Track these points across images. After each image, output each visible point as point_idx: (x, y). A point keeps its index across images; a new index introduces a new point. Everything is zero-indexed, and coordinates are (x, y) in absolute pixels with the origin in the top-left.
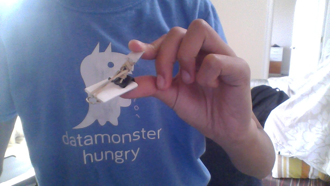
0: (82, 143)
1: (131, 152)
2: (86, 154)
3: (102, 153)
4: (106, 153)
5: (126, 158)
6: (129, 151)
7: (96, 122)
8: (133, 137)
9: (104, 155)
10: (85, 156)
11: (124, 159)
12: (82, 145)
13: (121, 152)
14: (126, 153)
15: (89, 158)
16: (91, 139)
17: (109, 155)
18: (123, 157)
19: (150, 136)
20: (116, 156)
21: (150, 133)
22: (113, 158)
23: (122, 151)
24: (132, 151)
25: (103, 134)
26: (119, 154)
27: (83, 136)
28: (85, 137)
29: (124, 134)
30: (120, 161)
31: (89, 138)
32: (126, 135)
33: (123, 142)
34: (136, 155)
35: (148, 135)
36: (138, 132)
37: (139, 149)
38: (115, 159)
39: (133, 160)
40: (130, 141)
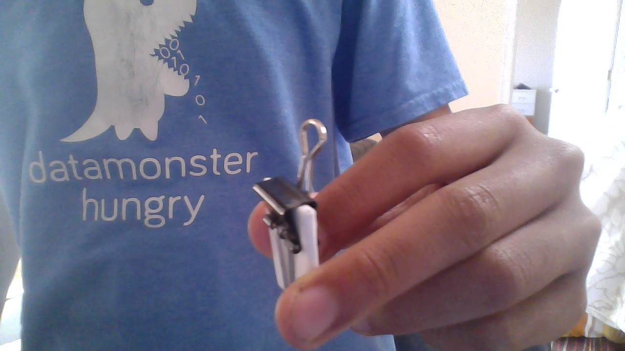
0: (81, 174)
1: (182, 201)
2: (88, 198)
3: (116, 201)
4: (125, 202)
5: (171, 216)
6: (179, 198)
7: (112, 130)
8: (189, 168)
9: (121, 207)
10: (85, 202)
11: (166, 217)
12: (80, 178)
13: (160, 200)
14: (172, 201)
15: (91, 207)
16: (97, 168)
17: (131, 208)
18: (164, 212)
19: (232, 168)
20: (148, 210)
21: (231, 160)
22: (139, 217)
23: (163, 197)
24: (186, 198)
25: (119, 159)
26: (154, 205)
27: (79, 158)
28: (85, 162)
29: (170, 157)
30: (157, 221)
31: (93, 165)
32: (174, 159)
33: (168, 176)
34: (194, 213)
35: (227, 164)
36: (204, 158)
37: (202, 198)
38: (143, 217)
39: (186, 224)
40: (183, 174)
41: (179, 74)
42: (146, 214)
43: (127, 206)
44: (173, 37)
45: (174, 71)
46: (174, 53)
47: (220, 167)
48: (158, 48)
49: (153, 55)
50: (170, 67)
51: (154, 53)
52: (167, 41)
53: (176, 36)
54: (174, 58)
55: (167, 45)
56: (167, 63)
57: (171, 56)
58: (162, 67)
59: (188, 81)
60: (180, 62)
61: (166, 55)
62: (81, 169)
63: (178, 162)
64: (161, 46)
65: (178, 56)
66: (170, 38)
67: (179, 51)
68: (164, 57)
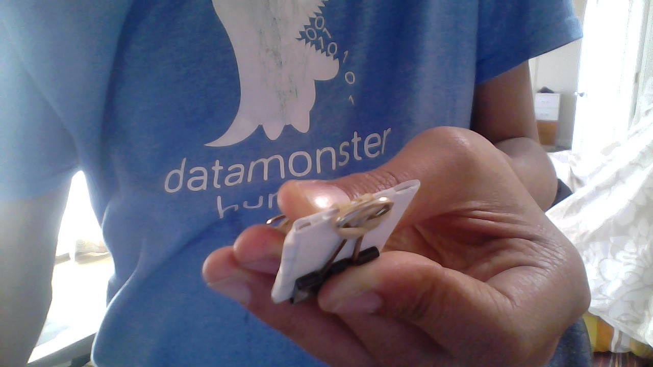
0: (221, 181)
2: (224, 206)
3: (261, 197)
4: (271, 196)
7: (260, 132)
8: (338, 158)
10: (222, 211)
12: (219, 187)
16: (241, 173)
19: (371, 151)
21: (371, 141)
27: (225, 163)
29: (320, 149)
31: (238, 170)
32: (324, 150)
33: (319, 171)
35: (367, 147)
36: (348, 144)
40: (334, 168)
41: (328, 55)
44: (317, 14)
45: (322, 52)
46: (320, 33)
48: (304, 30)
49: (299, 39)
50: (317, 49)
51: (300, 37)
52: (312, 20)
53: (321, 12)
54: (321, 38)
55: (312, 26)
56: (314, 46)
57: (318, 37)
58: (310, 49)
59: (337, 60)
60: (327, 42)
61: (313, 37)
63: (330, 153)
64: (306, 27)
65: (324, 35)
66: (315, 16)
67: (325, 30)
68: (312, 39)
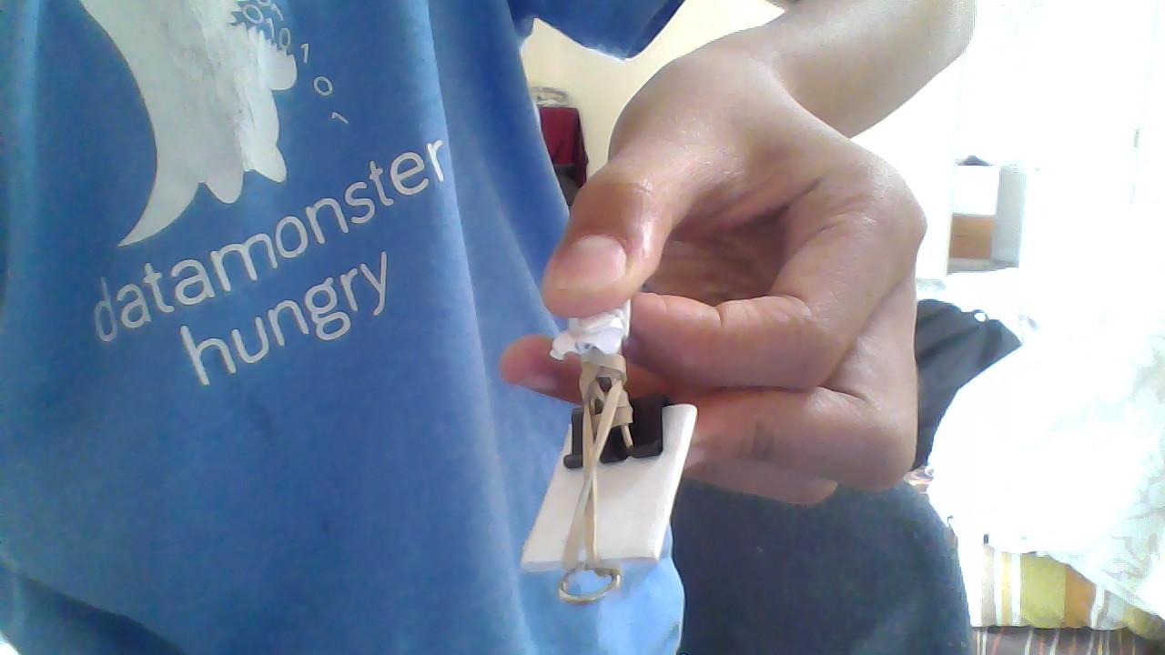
0: (169, 298)
1: (361, 275)
2: (197, 343)
3: (258, 322)
4: (273, 315)
5: (354, 307)
6: (354, 272)
7: (204, 195)
8: (349, 212)
9: (269, 330)
10: (195, 353)
11: (348, 311)
12: (169, 309)
13: (327, 286)
14: (346, 281)
15: (213, 359)
16: (202, 276)
17: (287, 321)
18: (342, 305)
19: (409, 184)
20: (315, 312)
21: (402, 169)
22: (305, 329)
23: (330, 280)
24: (363, 267)
25: (242, 242)
26: (321, 300)
27: (163, 267)
28: (176, 271)
29: (312, 205)
30: (337, 325)
31: (190, 273)
32: (318, 205)
33: (321, 240)
34: (381, 288)
35: (397, 179)
36: (361, 185)
37: (384, 255)
38: (312, 326)
39: (377, 312)
40: (345, 229)
41: (279, 49)
42: (315, 318)
43: (280, 322)
45: (273, 44)
46: (267, 13)
47: (390, 191)
48: (238, 9)
49: (234, 25)
50: (266, 38)
51: (234, 20)
54: (269, 20)
56: (262, 33)
57: (265, 18)
59: (293, 58)
60: (278, 27)
61: (257, 18)
62: (168, 286)
63: (330, 207)
64: (241, 5)
65: (274, 16)
68: (255, 22)
